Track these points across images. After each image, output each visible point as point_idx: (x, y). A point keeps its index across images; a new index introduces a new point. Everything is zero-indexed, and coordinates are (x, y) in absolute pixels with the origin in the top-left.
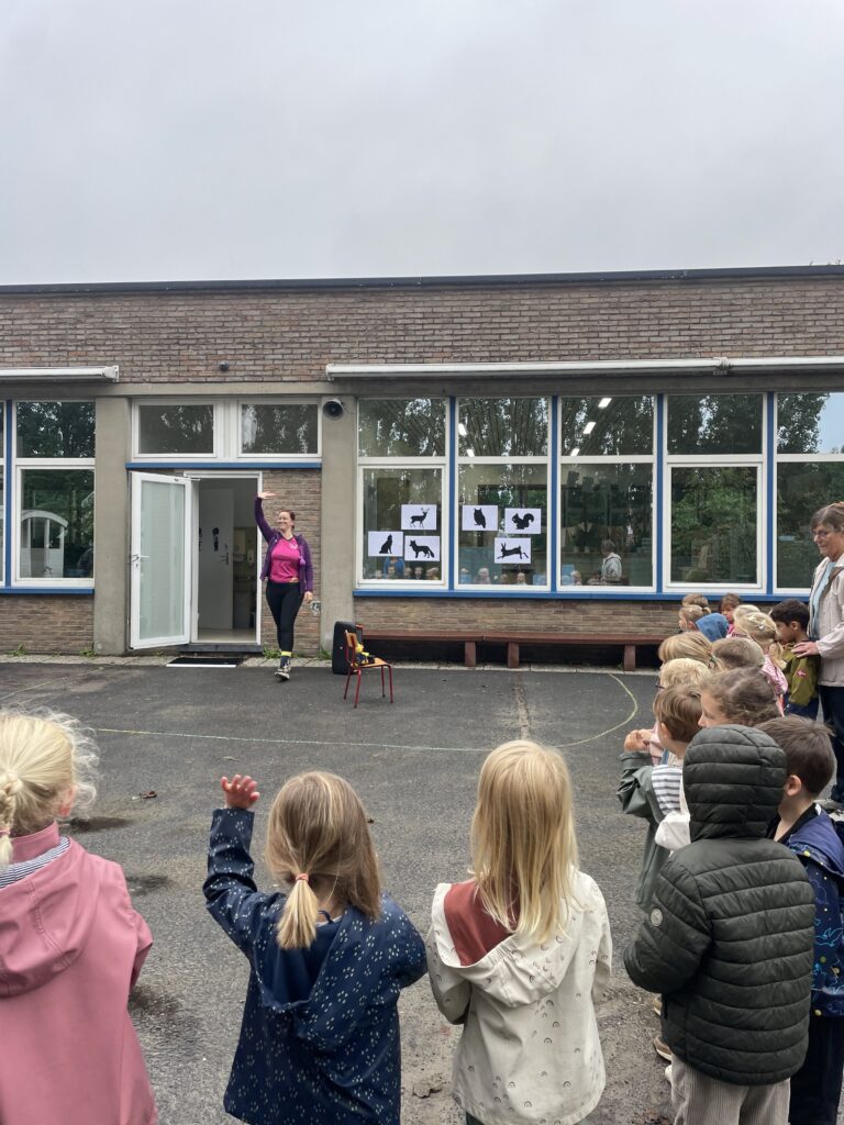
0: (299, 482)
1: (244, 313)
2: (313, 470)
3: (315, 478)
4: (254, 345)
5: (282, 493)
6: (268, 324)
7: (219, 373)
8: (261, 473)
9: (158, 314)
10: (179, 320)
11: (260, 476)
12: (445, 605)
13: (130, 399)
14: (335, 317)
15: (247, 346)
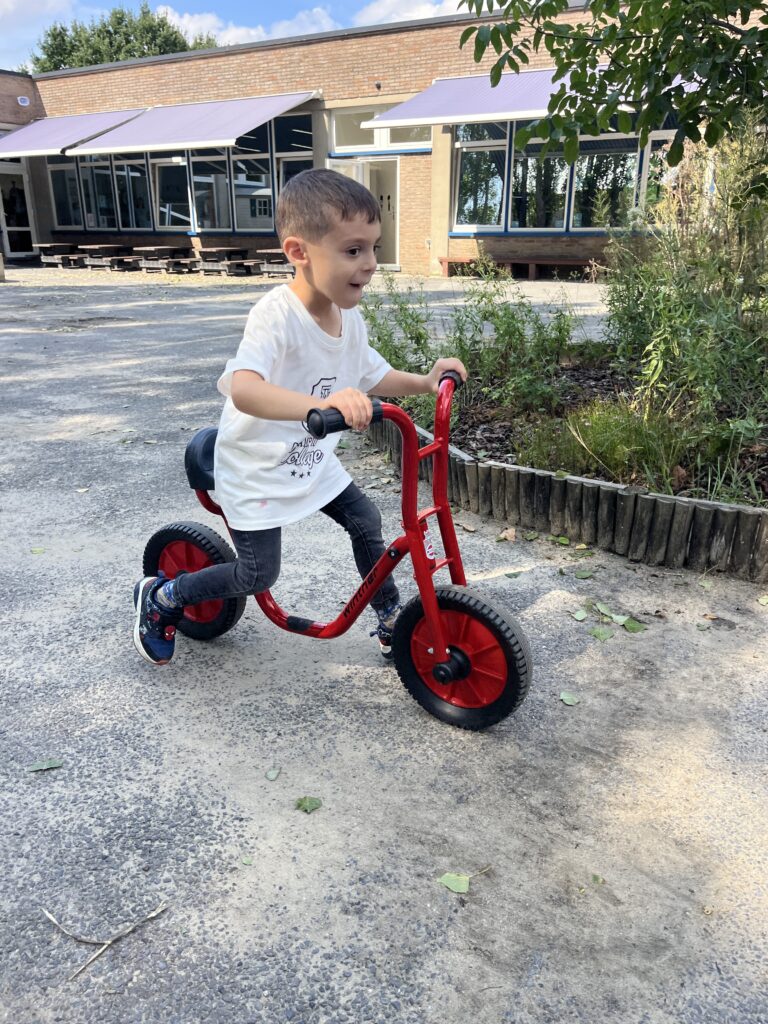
0: (419, 162)
1: (390, 46)
2: (428, 153)
3: (427, 157)
4: (394, 68)
5: (409, 169)
6: (402, 52)
7: (376, 90)
8: (399, 157)
9: (342, 52)
10: (353, 54)
11: (399, 158)
12: (499, 241)
13: (330, 111)
14: (440, 44)
15: (391, 70)
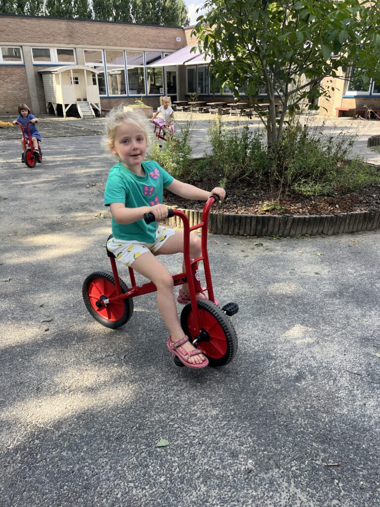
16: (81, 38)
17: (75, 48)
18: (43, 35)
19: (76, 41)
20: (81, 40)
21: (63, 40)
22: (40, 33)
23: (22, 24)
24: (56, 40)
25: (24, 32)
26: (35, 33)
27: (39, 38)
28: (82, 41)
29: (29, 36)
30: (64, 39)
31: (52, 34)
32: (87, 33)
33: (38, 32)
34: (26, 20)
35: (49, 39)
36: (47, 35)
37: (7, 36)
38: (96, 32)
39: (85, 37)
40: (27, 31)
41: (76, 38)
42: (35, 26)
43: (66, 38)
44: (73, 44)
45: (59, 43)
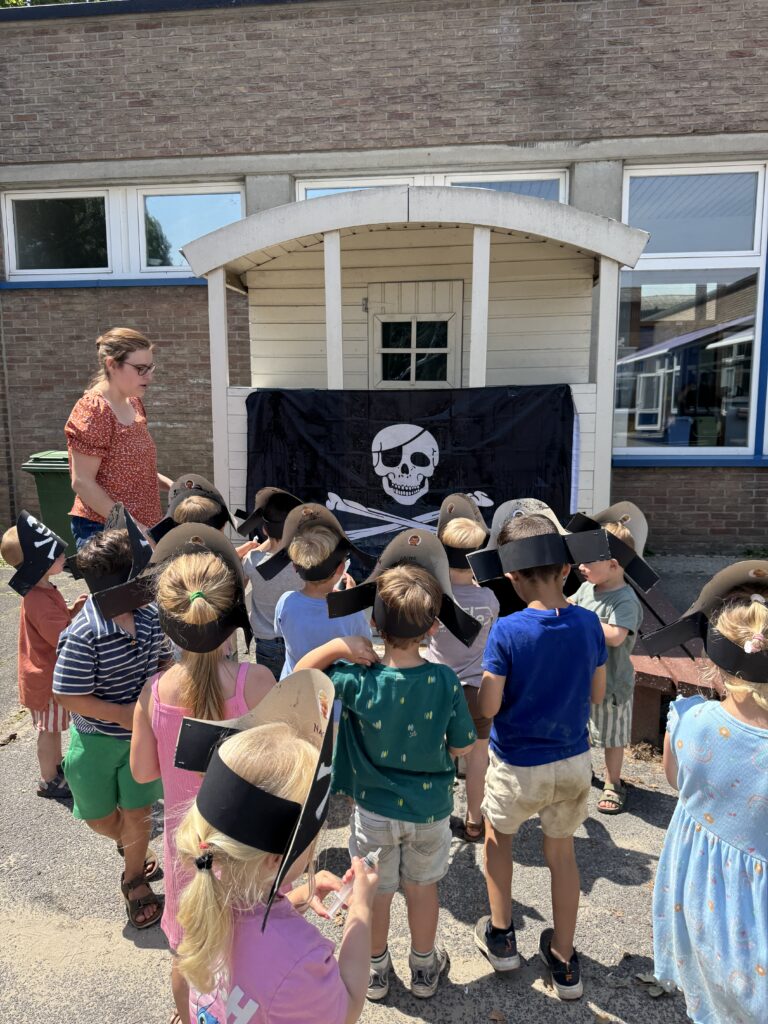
16: (614, 96)
17: (570, 167)
18: (365, 101)
19: (580, 117)
20: (618, 106)
21: (495, 122)
22: (349, 93)
23: (255, 50)
24: (449, 124)
25: (261, 96)
26: (322, 91)
27: (343, 118)
28: (621, 116)
29: (286, 113)
30: (498, 112)
31: (431, 88)
32: (667, 58)
33: (340, 85)
34: (278, 26)
35: (404, 124)
36: (393, 99)
37: (163, 128)
38: (736, 47)
39: (650, 83)
40: (279, 87)
41: (583, 98)
42: (327, 50)
43: (514, 102)
44: (556, 138)
45: (463, 141)
